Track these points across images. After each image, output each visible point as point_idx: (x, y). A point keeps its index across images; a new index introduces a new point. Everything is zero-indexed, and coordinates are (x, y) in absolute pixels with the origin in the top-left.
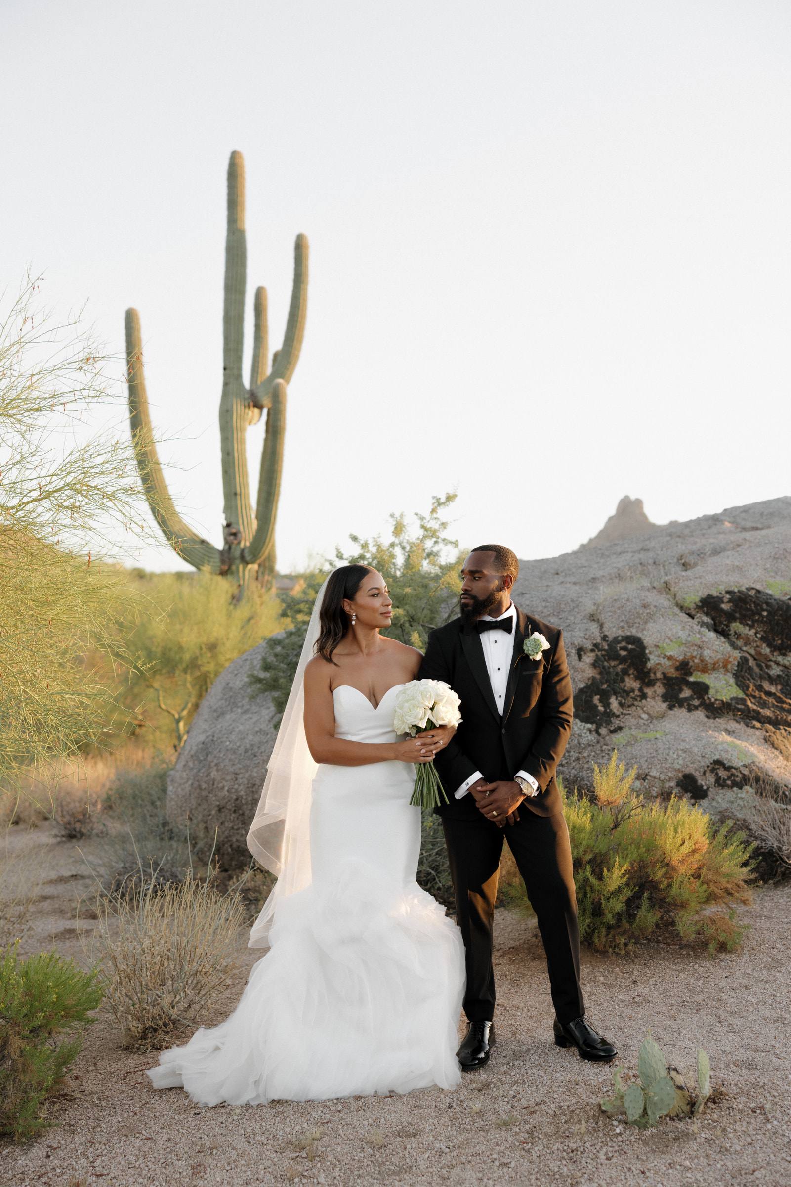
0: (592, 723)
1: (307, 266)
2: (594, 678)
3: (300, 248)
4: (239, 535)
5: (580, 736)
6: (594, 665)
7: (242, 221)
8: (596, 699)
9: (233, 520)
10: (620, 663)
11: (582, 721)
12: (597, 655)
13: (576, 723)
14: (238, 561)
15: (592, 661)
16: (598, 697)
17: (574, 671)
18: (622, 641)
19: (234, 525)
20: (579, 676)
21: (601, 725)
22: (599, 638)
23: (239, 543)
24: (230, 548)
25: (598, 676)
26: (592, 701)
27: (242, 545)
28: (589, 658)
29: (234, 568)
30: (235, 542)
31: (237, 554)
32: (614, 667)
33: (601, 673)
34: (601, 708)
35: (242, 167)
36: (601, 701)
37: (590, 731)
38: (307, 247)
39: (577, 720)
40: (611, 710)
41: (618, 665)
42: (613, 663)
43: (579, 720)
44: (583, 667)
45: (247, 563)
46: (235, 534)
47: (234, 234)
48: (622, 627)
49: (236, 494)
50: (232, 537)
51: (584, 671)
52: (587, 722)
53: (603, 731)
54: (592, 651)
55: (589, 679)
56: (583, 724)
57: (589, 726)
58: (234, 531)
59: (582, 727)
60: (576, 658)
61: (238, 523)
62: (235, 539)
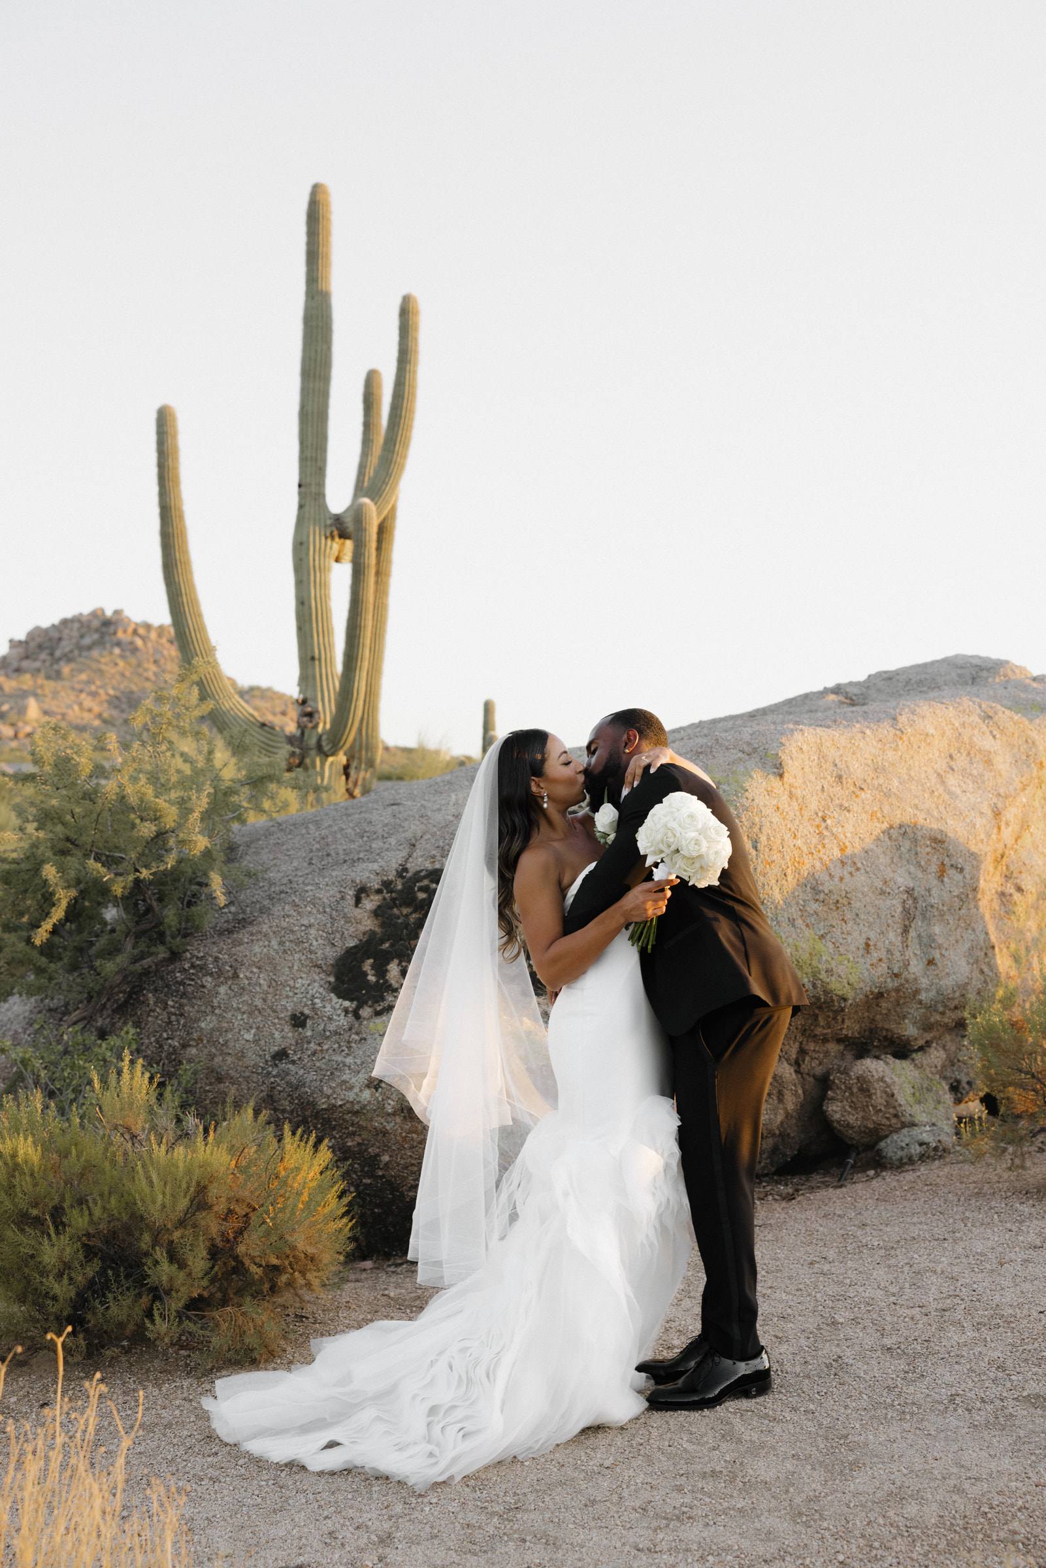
0: (351, 1000)
1: (416, 339)
2: (372, 933)
3: (407, 314)
4: (316, 716)
5: (330, 1019)
6: (376, 913)
7: (327, 279)
8: (367, 966)
9: (309, 695)
10: (415, 911)
11: (339, 997)
12: (384, 899)
13: (331, 1000)
14: (313, 753)
15: (374, 908)
16: (371, 961)
17: (346, 922)
18: (425, 877)
19: (310, 703)
20: (352, 929)
21: (366, 1003)
22: (394, 873)
23: (316, 727)
24: (303, 734)
25: (378, 930)
26: (360, 967)
27: (320, 729)
28: (369, 904)
29: (308, 761)
30: (310, 725)
31: (313, 742)
32: (407, 916)
33: (382, 925)
34: (372, 978)
35: (327, 205)
36: (373, 967)
37: (346, 1011)
38: (417, 313)
39: (332, 995)
40: (386, 981)
41: (411, 913)
42: (405, 911)
43: (336, 995)
44: (359, 917)
45: (327, 756)
46: (310, 715)
47: (313, 298)
48: (433, 857)
49: (313, 658)
50: (305, 719)
51: (359, 922)
52: (345, 998)
53: (366, 1012)
54: (379, 891)
55: (364, 934)
56: (341, 1000)
57: (347, 1004)
58: (309, 709)
59: (337, 1006)
60: (352, 902)
61: (315, 700)
62: (311, 722)
